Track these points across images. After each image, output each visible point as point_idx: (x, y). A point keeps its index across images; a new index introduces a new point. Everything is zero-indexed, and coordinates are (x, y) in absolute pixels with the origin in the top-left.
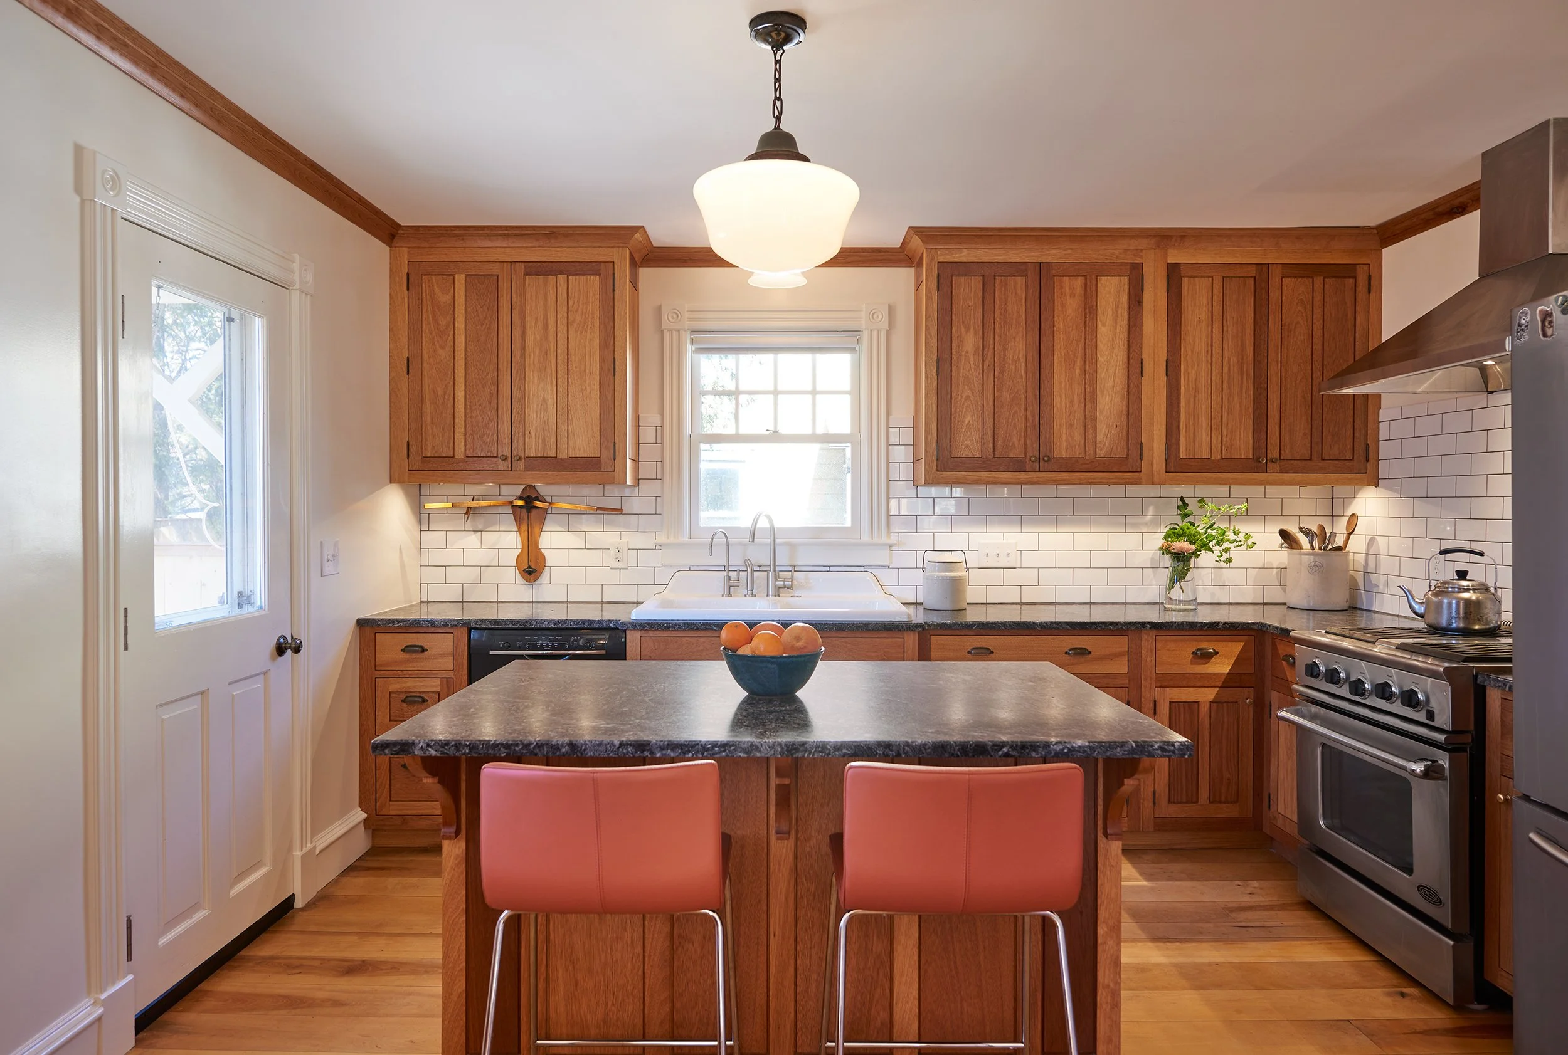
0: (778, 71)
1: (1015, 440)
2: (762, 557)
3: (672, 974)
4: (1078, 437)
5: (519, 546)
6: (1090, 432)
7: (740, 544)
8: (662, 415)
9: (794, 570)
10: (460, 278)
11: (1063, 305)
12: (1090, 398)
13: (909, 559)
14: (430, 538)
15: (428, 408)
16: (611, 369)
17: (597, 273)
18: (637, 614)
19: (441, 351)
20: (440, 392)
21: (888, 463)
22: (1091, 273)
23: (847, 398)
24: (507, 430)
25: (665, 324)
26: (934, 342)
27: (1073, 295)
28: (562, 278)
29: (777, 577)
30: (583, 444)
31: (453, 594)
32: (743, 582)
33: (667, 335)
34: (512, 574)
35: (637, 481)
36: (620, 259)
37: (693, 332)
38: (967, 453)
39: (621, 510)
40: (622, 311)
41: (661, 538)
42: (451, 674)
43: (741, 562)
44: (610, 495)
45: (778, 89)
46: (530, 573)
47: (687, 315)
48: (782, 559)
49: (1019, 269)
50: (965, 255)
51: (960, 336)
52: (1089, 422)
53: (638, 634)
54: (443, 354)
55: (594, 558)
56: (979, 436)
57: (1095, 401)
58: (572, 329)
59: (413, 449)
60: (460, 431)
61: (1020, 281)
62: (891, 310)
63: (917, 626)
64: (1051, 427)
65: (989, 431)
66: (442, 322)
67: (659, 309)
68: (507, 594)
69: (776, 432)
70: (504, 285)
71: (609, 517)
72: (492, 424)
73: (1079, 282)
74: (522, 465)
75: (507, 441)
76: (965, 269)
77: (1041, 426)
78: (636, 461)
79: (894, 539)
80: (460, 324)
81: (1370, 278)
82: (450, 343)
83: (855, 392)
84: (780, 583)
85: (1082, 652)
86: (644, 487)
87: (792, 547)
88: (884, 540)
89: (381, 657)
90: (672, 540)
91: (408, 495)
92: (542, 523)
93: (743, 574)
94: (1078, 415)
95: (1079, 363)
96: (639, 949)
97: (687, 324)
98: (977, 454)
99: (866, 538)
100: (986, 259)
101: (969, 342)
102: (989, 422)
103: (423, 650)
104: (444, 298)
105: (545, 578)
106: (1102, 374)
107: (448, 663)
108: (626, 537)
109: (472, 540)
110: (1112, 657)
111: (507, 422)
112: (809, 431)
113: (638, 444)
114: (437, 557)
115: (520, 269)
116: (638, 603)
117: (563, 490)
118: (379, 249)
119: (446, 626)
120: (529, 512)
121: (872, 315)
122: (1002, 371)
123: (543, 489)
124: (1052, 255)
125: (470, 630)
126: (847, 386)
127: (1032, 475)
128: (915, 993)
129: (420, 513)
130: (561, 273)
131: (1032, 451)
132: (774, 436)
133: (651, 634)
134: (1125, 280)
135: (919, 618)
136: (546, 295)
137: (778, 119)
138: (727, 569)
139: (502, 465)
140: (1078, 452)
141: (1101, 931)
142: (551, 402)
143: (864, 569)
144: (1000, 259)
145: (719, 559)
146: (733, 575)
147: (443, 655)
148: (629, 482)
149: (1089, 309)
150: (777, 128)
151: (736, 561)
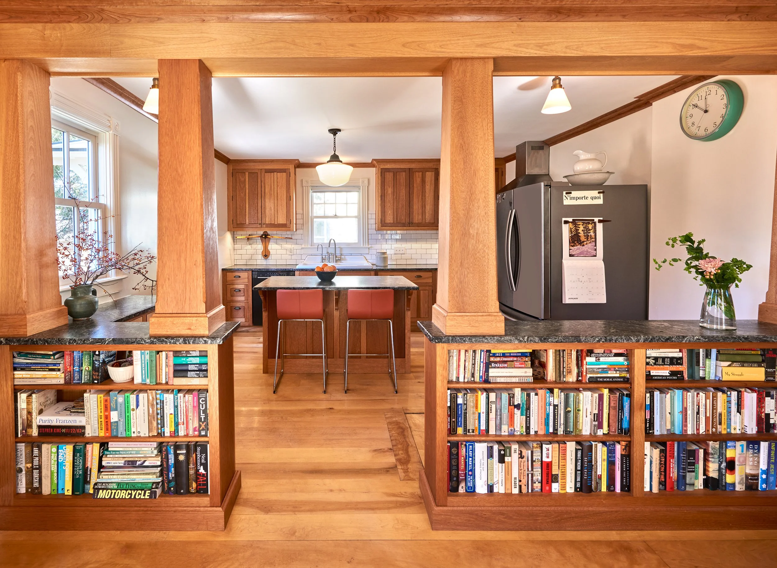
0: (335, 141)
1: (403, 218)
2: (331, 251)
3: (313, 341)
4: (420, 217)
5: (262, 248)
6: (424, 215)
7: (326, 248)
8: (303, 210)
9: (341, 255)
10: (247, 174)
11: (416, 180)
12: (424, 206)
13: (374, 252)
14: (237, 246)
15: (238, 211)
16: (289, 198)
17: (285, 172)
18: (297, 267)
19: (241, 194)
20: (241, 205)
21: (368, 224)
22: (423, 171)
23: (357, 205)
24: (260, 216)
25: (304, 185)
26: (380, 191)
27: (419, 177)
28: (275, 173)
29: (336, 257)
30: (282, 220)
31: (244, 262)
32: (326, 259)
33: (304, 188)
34: (260, 257)
35: (296, 230)
36: (291, 167)
37: (312, 187)
38: (389, 222)
39: (292, 238)
40: (292, 183)
41: (303, 246)
42: (247, 283)
43: (326, 253)
44: (288, 234)
45: (335, 145)
46: (266, 256)
47: (310, 182)
48: (338, 252)
49: (404, 170)
50: (388, 166)
51: (387, 189)
52: (423, 213)
53: (298, 272)
54: (242, 195)
55: (284, 252)
56: (392, 217)
57: (425, 207)
58: (278, 188)
59: (234, 221)
60: (247, 216)
61: (404, 173)
62: (369, 180)
63: (374, 270)
64: (413, 214)
65: (395, 216)
66: (242, 186)
67: (302, 181)
68: (259, 262)
69: (336, 215)
70: (259, 176)
71: (288, 240)
72: (256, 215)
73: (421, 173)
74: (265, 226)
75: (260, 219)
76: (388, 170)
77: (410, 214)
78: (296, 224)
79: (370, 246)
80: (247, 186)
81: (502, 172)
82: (244, 192)
83: (359, 203)
84: (337, 259)
85: (420, 277)
86: (298, 232)
87: (341, 248)
88: (367, 246)
89: (228, 279)
90: (306, 247)
91: (231, 234)
92: (269, 242)
93: (327, 256)
94: (420, 211)
95: (421, 196)
96: (305, 336)
97: (310, 184)
98: (392, 222)
99: (362, 246)
100: (394, 167)
101: (390, 191)
102: (395, 213)
103: (240, 277)
104: (242, 179)
105: (270, 258)
106: (427, 199)
107: (246, 280)
108: (293, 246)
109: (249, 247)
110: (428, 278)
111: (260, 214)
112: (346, 215)
113: (296, 219)
114: (239, 252)
115: (264, 171)
116: (296, 265)
117: (275, 232)
118: (224, 166)
119: (246, 270)
120: (265, 239)
121: (363, 182)
122: (399, 199)
123: (269, 232)
124: (413, 166)
125: (252, 271)
126: (357, 202)
127: (408, 228)
128: (366, 345)
129: (234, 239)
130: (275, 172)
131: (407, 220)
132: (336, 216)
133: (302, 272)
134: (433, 173)
135: (375, 268)
136: (271, 178)
137: (335, 151)
138: (322, 255)
139: (259, 226)
140: (420, 221)
141: (406, 331)
142: (273, 208)
143: (361, 254)
144: (399, 167)
145: (320, 252)
146: (324, 257)
147: (245, 278)
148: (294, 230)
149: (423, 181)
150: (335, 154)
151: (325, 252)
